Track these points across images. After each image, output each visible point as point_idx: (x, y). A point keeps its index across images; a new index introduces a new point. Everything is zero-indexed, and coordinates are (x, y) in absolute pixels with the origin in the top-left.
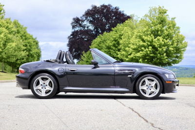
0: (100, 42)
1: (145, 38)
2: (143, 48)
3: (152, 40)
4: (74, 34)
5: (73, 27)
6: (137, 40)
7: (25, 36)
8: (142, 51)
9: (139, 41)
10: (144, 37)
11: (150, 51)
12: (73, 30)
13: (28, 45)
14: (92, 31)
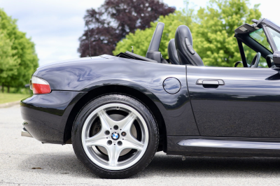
0: (131, 45)
1: (212, 36)
2: (209, 53)
3: (224, 39)
4: (88, 34)
5: (87, 23)
6: (199, 40)
7: (15, 34)
8: (208, 57)
9: (202, 42)
10: (209, 34)
11: (221, 58)
12: (86, 29)
13: (19, 47)
14: (115, 30)
